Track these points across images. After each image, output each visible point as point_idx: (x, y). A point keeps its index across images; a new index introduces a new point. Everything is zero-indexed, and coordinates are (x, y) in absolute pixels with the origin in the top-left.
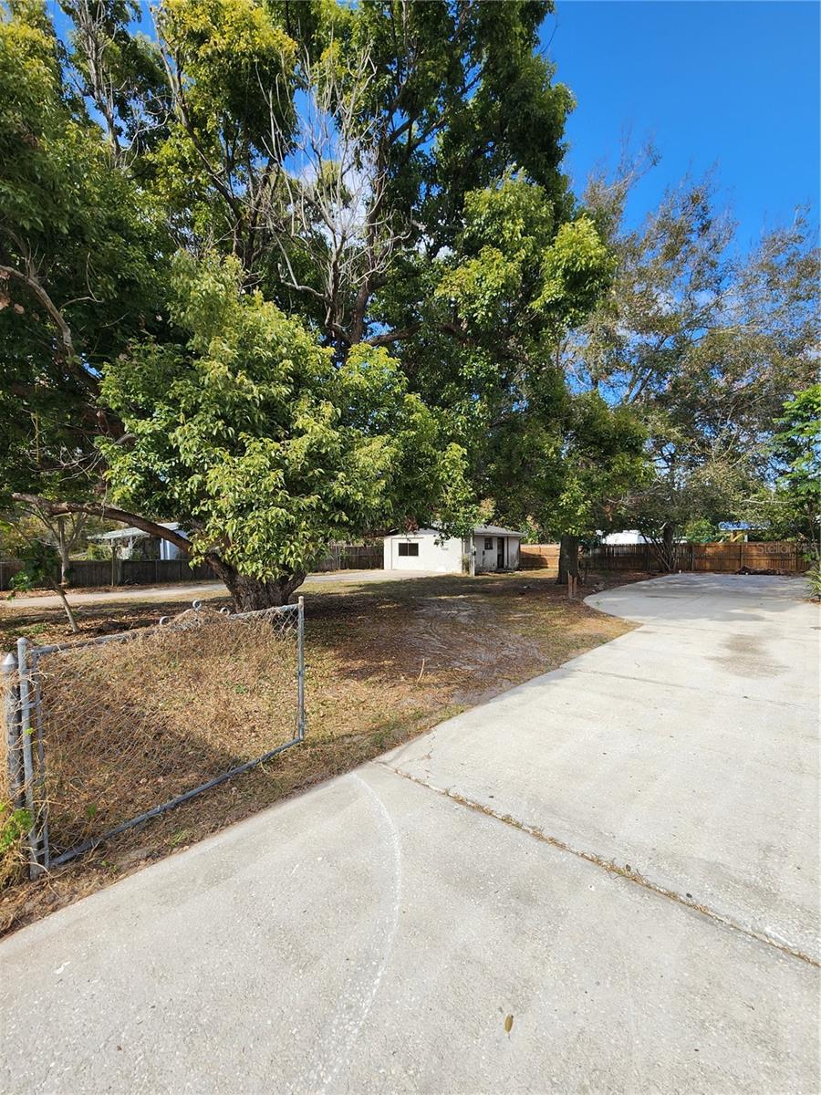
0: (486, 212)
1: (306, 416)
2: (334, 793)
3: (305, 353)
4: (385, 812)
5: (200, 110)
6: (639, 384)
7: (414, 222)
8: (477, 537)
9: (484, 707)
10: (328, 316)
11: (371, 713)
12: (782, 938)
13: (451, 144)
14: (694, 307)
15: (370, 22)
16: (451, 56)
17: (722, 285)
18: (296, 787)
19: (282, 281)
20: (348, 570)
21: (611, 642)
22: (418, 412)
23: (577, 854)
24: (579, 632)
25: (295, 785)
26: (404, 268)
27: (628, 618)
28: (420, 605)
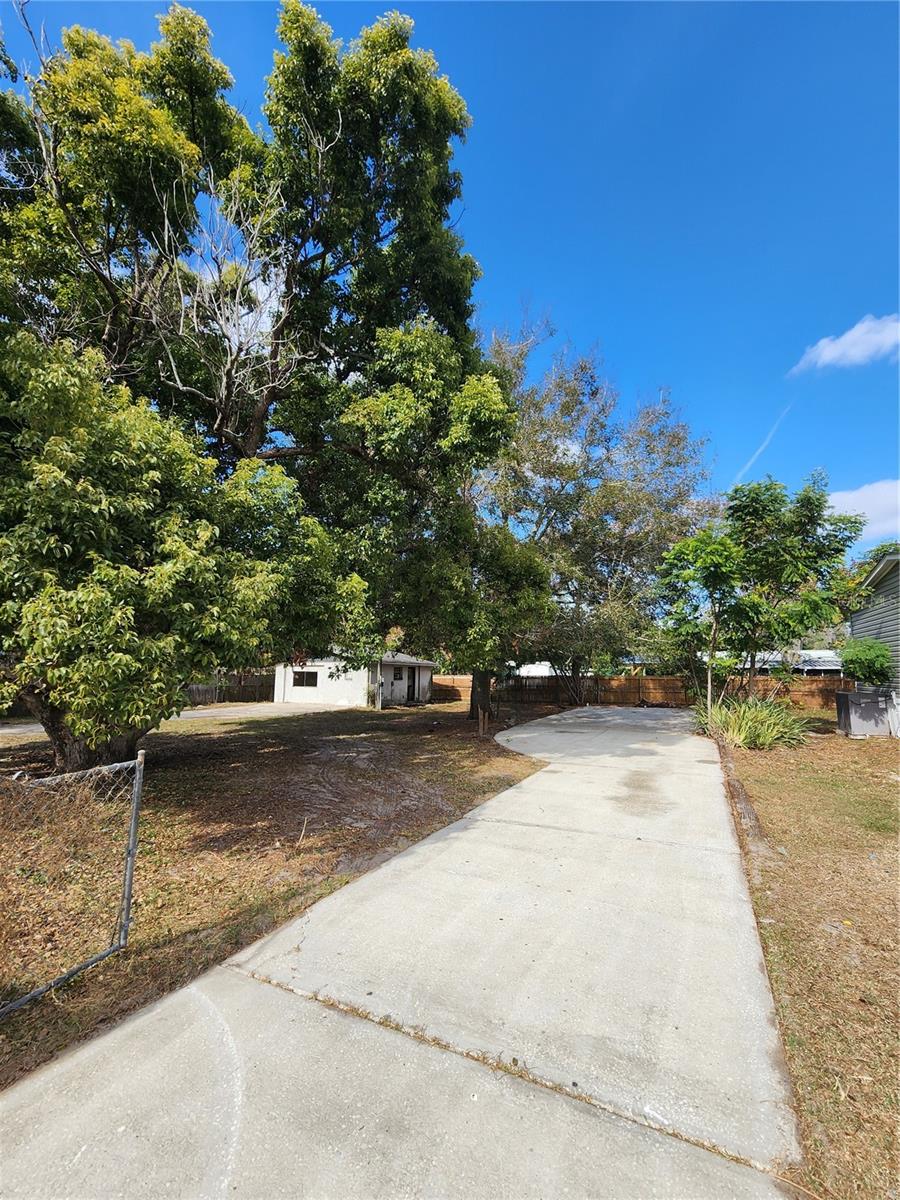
0: (396, 351)
1: (176, 537)
2: (160, 1020)
3: (180, 460)
4: (229, 1039)
5: (77, 187)
6: (545, 522)
7: (323, 345)
8: (384, 666)
9: (375, 874)
10: (218, 421)
11: (229, 896)
12: (659, 1117)
13: (365, 280)
14: (589, 460)
15: (285, 158)
16: (365, 209)
17: (611, 444)
18: (102, 1021)
19: (162, 379)
20: (227, 703)
21: (518, 785)
22: (315, 536)
23: (461, 1054)
24: (487, 774)
25: (102, 1017)
26: (311, 385)
27: (537, 756)
28: (314, 747)
